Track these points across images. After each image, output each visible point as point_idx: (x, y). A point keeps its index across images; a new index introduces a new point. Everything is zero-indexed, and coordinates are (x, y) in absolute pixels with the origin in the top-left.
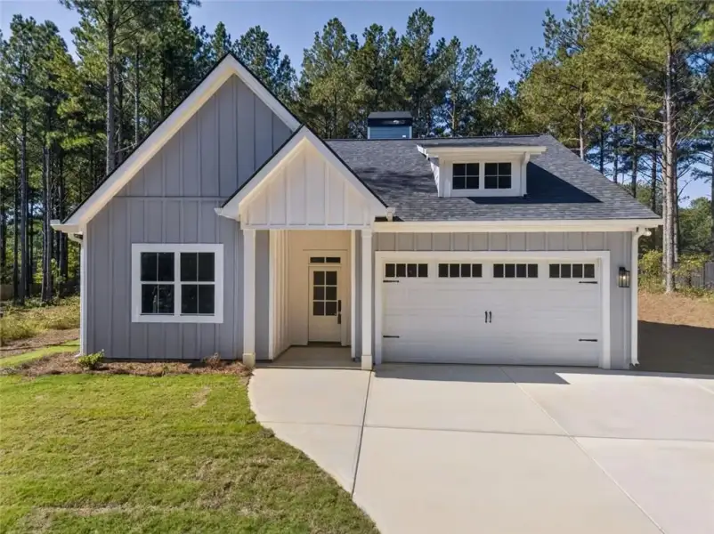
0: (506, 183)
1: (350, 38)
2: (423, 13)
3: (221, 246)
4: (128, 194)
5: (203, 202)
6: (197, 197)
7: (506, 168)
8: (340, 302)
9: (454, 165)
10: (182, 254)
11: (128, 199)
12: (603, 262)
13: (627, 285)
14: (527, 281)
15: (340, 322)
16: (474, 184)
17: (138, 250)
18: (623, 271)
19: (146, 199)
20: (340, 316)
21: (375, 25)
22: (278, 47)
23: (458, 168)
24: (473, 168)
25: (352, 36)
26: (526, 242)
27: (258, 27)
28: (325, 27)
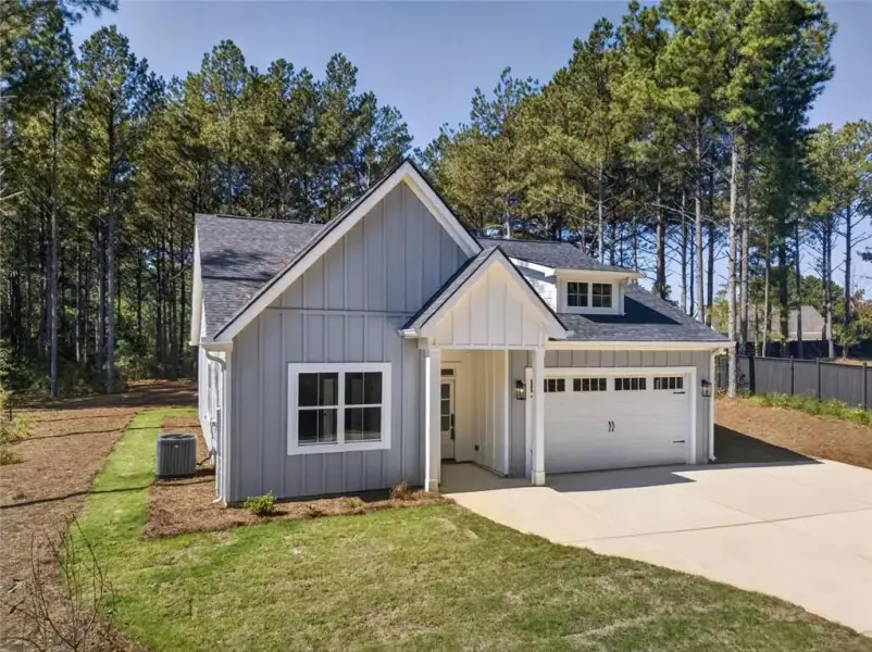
0: (608, 303)
1: (249, 70)
2: (343, 60)
3: (389, 365)
4: (283, 305)
5: (369, 317)
6: (364, 311)
7: (607, 288)
8: (453, 416)
9: (569, 284)
10: (347, 374)
11: (284, 312)
12: (690, 374)
13: (707, 395)
14: (638, 393)
15: (453, 437)
16: (584, 303)
17: (295, 370)
18: (705, 383)
19: (305, 312)
20: (453, 430)
21: (282, 60)
22: (145, 60)
23: (572, 287)
24: (584, 286)
25: (252, 68)
26: (642, 359)
27: (114, 28)
28: (215, 48)
